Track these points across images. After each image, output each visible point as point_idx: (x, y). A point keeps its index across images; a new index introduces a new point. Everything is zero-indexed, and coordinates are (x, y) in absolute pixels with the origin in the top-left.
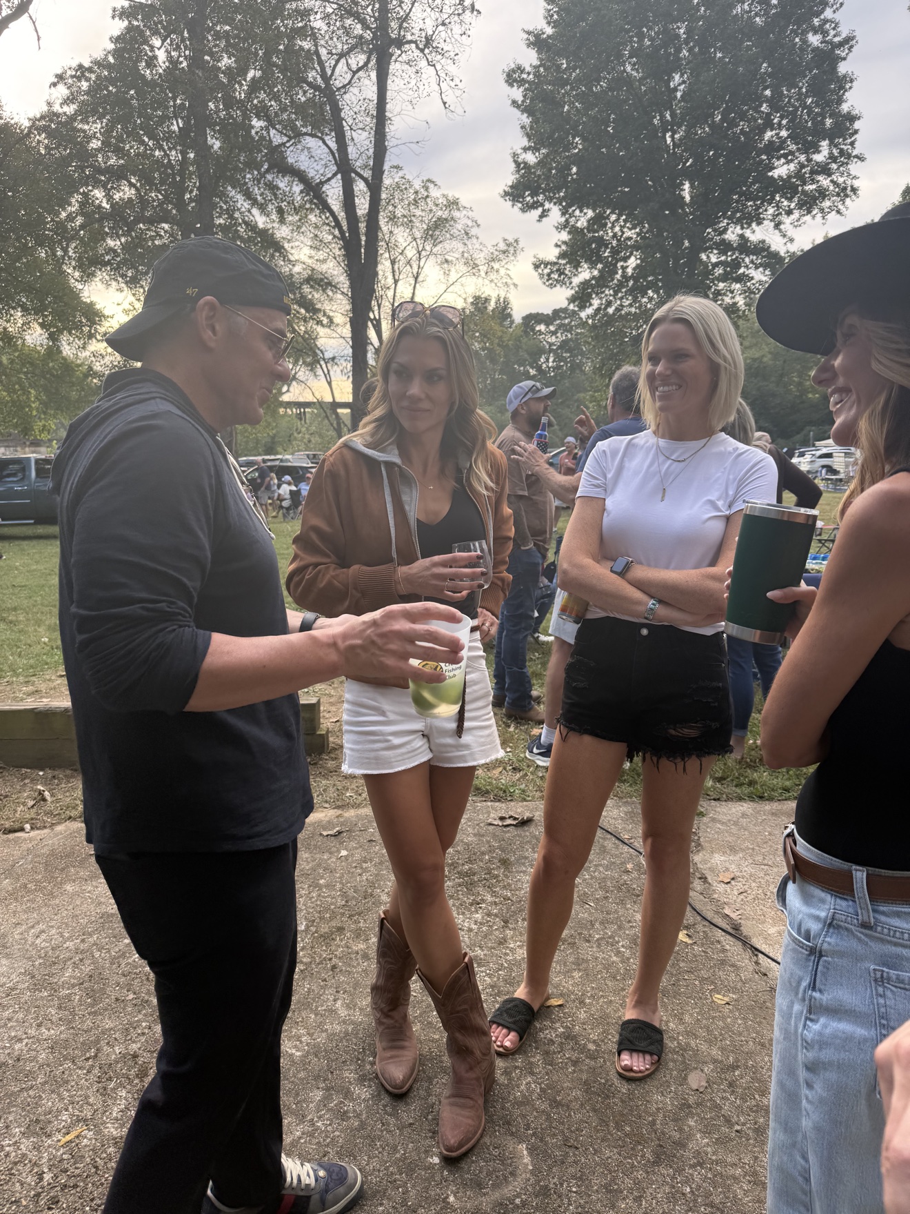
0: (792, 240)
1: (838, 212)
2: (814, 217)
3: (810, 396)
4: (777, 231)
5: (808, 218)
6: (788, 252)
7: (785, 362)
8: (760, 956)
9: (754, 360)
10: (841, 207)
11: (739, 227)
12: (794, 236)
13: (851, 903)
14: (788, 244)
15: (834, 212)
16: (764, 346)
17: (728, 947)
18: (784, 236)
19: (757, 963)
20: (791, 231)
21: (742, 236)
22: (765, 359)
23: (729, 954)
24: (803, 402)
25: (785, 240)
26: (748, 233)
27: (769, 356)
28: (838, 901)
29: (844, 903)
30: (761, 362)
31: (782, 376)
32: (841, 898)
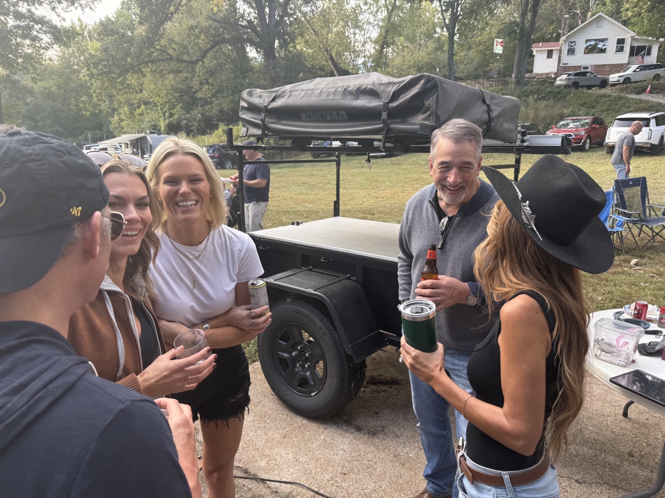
0: (64, 20)
1: (91, 8)
2: (76, 8)
3: (84, 112)
4: (53, 12)
5: (72, 8)
6: (62, 26)
7: (65, 91)
8: (268, 482)
9: (45, 88)
10: (91, 5)
11: (25, 4)
12: (65, 17)
13: (503, 490)
14: (62, 21)
15: (88, 8)
16: (50, 80)
17: (250, 486)
18: (59, 16)
19: (269, 487)
20: (63, 14)
21: (29, 11)
22: (52, 89)
23: (254, 490)
24: (80, 116)
25: (60, 19)
26: (33, 9)
27: (55, 87)
28: (497, 490)
29: (500, 491)
30: (50, 90)
31: (65, 99)
32: (498, 488)
